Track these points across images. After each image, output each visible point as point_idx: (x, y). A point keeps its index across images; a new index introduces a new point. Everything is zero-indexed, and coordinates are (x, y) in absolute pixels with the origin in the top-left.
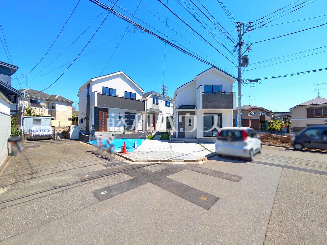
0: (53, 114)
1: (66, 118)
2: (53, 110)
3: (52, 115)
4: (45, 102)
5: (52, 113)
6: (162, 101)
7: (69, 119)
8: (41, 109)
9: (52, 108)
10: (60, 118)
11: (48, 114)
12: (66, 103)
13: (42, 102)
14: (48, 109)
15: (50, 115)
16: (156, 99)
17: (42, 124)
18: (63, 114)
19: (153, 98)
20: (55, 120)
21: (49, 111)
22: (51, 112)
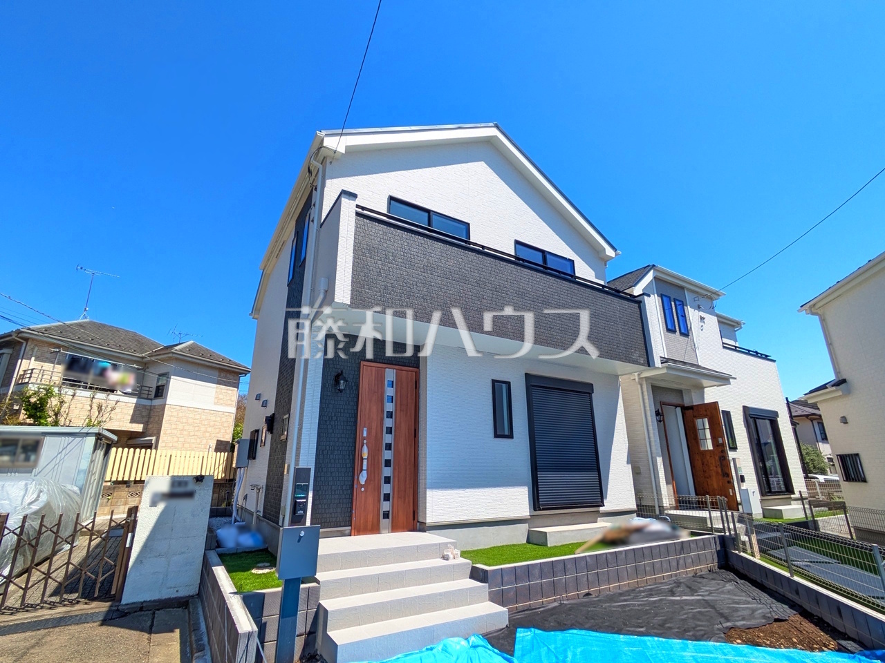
0: (152, 420)
1: (204, 441)
2: (157, 402)
3: (150, 426)
4: (127, 370)
5: (149, 416)
6: (703, 314)
7: (221, 446)
8: (101, 396)
9: (153, 394)
10: (182, 440)
11: (133, 421)
12: (217, 373)
13: (115, 367)
14: (134, 400)
15: (141, 426)
16: (675, 300)
17: (35, 471)
18: (198, 421)
19: (661, 296)
20: (156, 448)
21: (137, 407)
22: (145, 413)
